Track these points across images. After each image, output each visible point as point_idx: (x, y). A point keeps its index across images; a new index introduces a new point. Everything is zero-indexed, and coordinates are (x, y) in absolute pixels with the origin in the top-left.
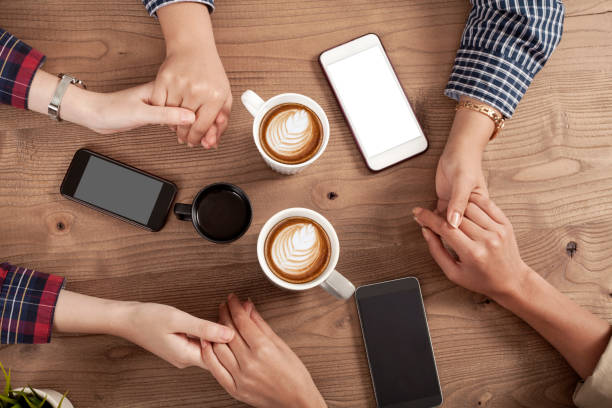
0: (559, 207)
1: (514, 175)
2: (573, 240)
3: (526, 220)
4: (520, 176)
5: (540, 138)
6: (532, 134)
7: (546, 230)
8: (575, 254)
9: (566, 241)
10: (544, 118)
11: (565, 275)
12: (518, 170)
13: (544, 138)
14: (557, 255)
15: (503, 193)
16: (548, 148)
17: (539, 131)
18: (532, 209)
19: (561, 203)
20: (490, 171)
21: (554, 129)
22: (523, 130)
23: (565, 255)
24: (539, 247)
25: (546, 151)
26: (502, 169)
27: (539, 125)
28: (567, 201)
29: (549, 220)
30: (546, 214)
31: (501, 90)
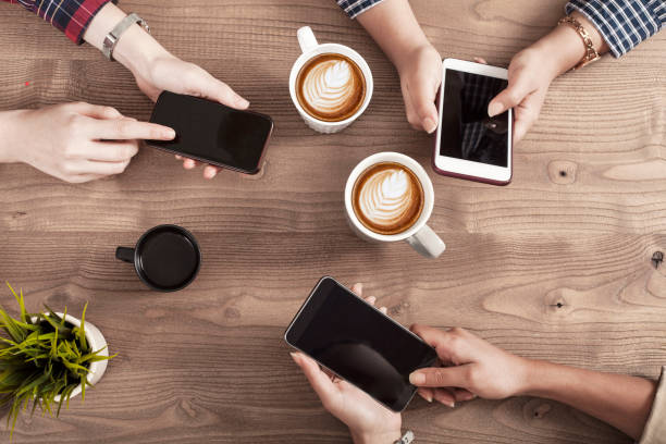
0: (648, 212)
1: (604, 171)
2: (661, 250)
3: (611, 221)
4: (611, 174)
5: (638, 134)
6: (629, 129)
7: (632, 235)
8: (660, 265)
9: (652, 249)
10: (645, 113)
11: (646, 287)
12: (609, 167)
13: (641, 136)
14: (641, 264)
15: (590, 189)
16: (644, 146)
17: (637, 127)
18: (620, 210)
19: (651, 207)
20: (578, 164)
21: (654, 126)
22: (621, 123)
23: (649, 265)
24: (622, 252)
25: (642, 149)
26: (592, 163)
27: (638, 121)
28: (659, 206)
29: (637, 225)
30: (635, 218)
31: (613, 16)
